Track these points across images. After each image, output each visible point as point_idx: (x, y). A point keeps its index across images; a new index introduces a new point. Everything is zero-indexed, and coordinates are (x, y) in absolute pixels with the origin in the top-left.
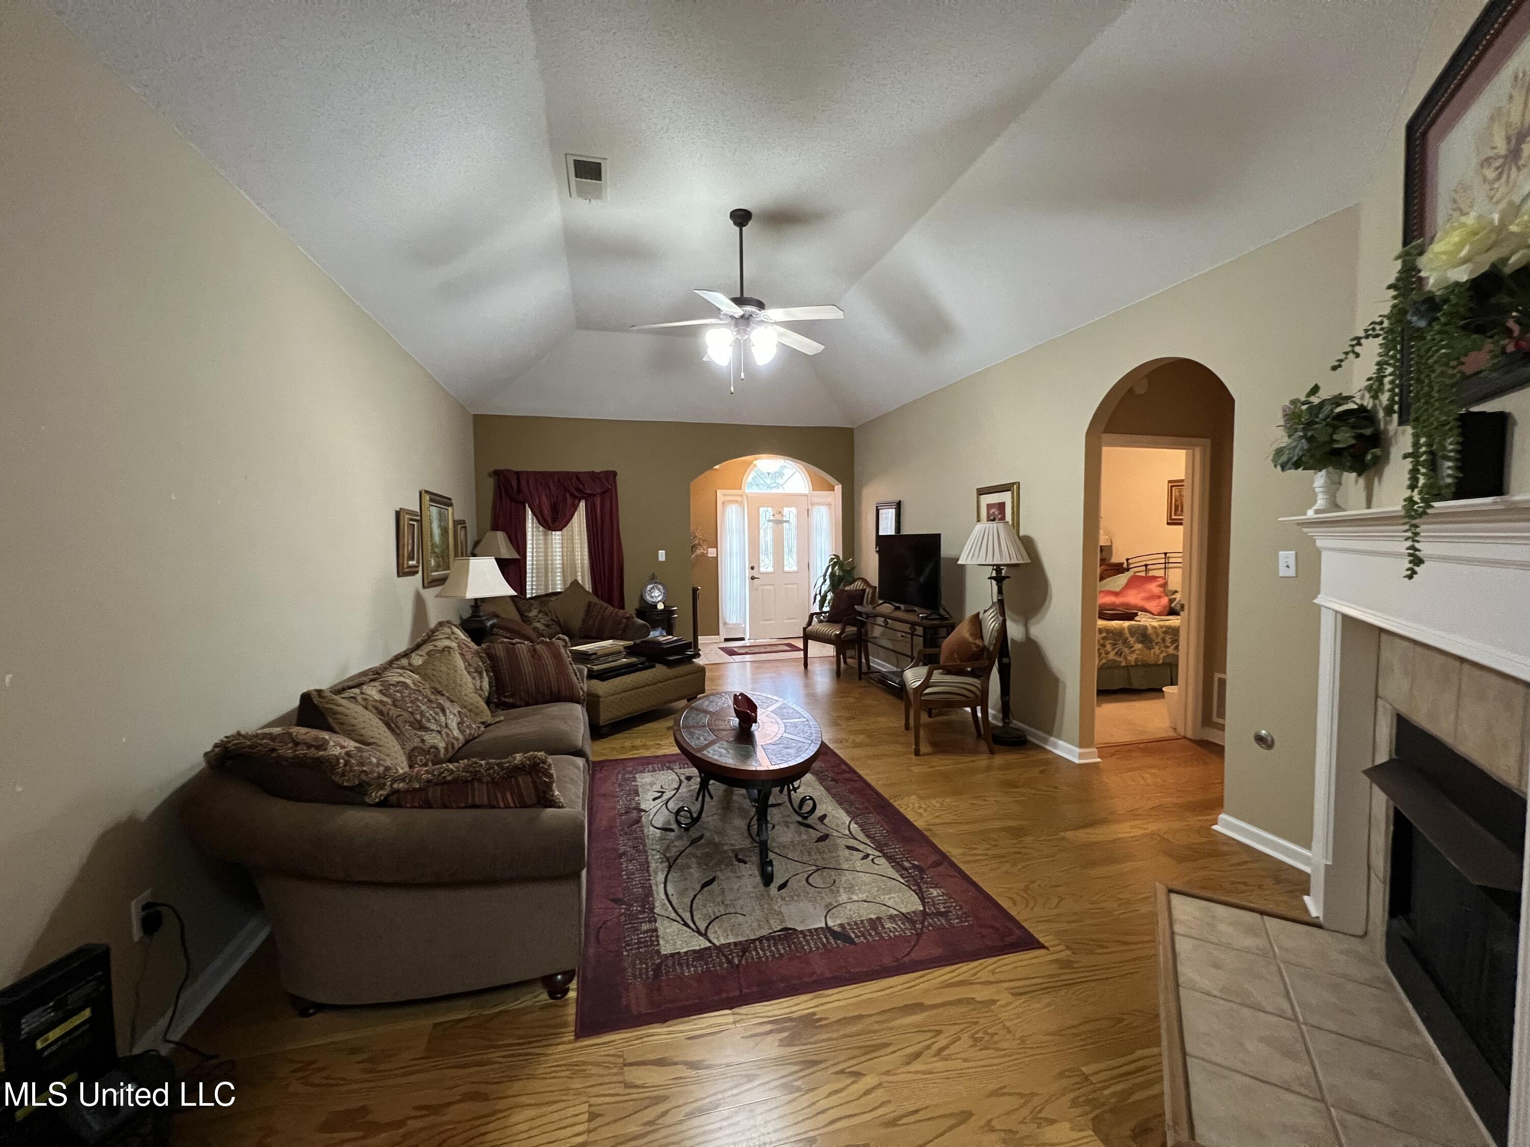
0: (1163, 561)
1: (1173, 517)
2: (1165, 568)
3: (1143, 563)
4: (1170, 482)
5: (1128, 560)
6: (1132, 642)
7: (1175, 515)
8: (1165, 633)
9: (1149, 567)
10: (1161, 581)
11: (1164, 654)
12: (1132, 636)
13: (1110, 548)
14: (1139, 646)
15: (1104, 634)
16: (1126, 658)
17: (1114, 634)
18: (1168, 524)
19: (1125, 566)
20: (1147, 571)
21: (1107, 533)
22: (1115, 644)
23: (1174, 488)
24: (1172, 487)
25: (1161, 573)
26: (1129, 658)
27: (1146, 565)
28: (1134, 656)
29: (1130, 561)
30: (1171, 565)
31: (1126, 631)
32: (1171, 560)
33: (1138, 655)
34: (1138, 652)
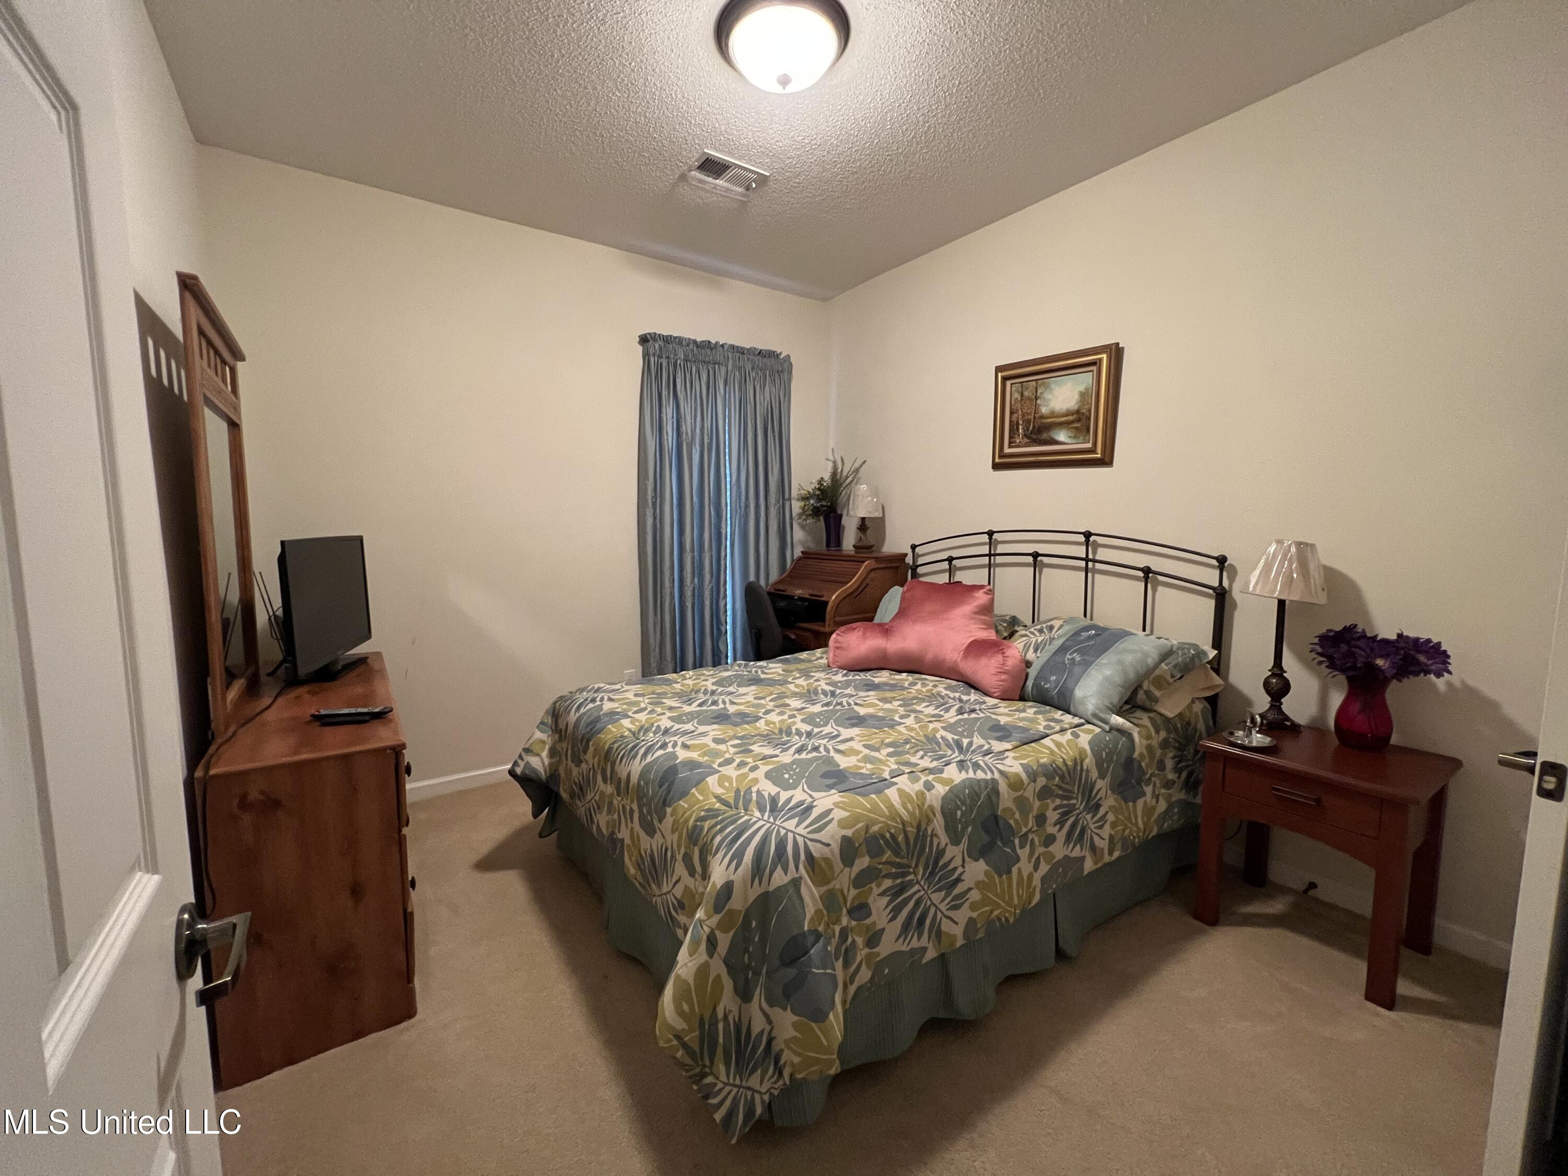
0: (985, 550)
1: (1007, 450)
2: (990, 566)
3: (945, 555)
4: (998, 369)
5: (914, 547)
6: (958, 862)
7: (1010, 447)
8: (1044, 794)
9: (954, 562)
10: (981, 598)
11: (1044, 868)
12: (956, 842)
13: (880, 522)
14: (977, 870)
15: (863, 862)
16: (938, 934)
17: (895, 848)
18: (996, 467)
19: (909, 560)
20: (951, 571)
21: (875, 492)
22: (902, 889)
23: (1008, 383)
24: (1005, 379)
25: (977, 577)
26: (946, 926)
27: (950, 560)
28: (963, 915)
29: (917, 550)
30: (999, 559)
31: (938, 823)
32: (1000, 549)
33: (973, 907)
34: (975, 895)
